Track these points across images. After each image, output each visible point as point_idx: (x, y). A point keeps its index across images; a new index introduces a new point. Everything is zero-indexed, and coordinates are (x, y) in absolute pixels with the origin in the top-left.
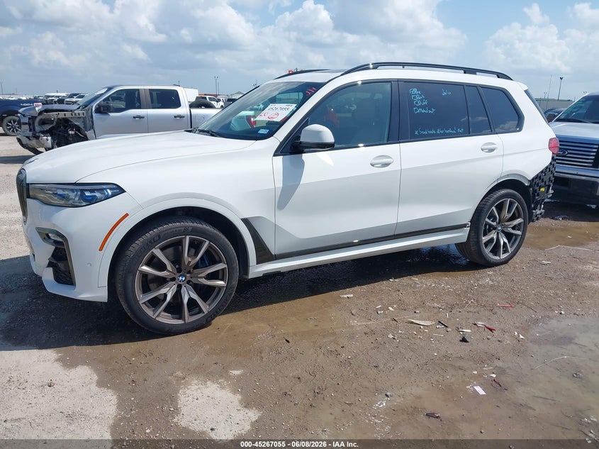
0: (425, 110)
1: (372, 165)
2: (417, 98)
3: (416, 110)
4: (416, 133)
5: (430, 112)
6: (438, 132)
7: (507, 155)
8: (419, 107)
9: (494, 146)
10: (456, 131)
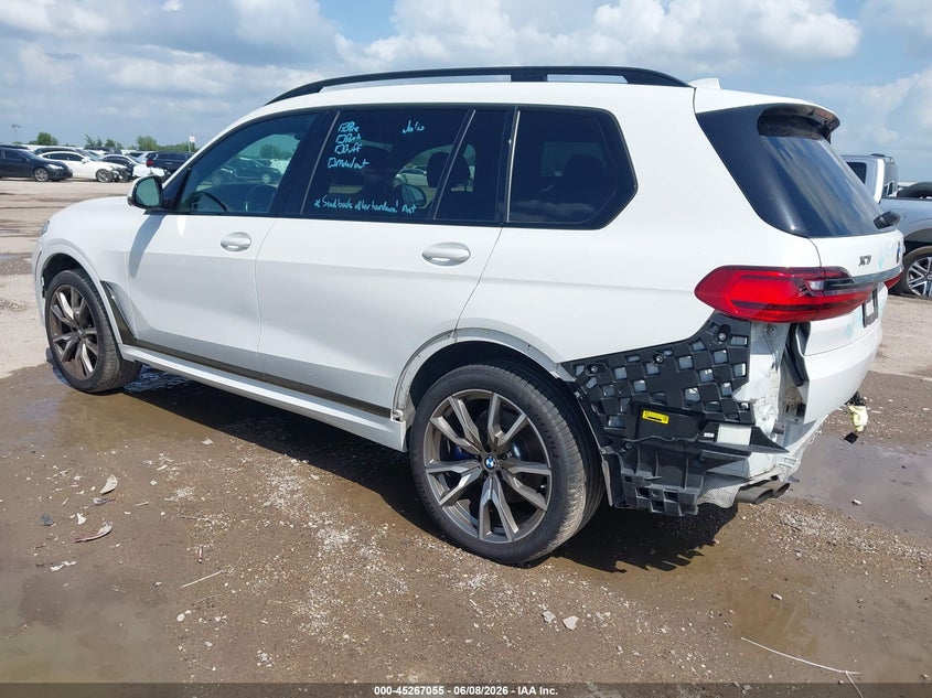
0: (350, 162)
1: (224, 246)
2: (346, 140)
3: (333, 162)
4: (317, 204)
5: (357, 166)
6: (358, 207)
7: (489, 280)
8: (338, 157)
9: (463, 253)
10: (399, 209)
